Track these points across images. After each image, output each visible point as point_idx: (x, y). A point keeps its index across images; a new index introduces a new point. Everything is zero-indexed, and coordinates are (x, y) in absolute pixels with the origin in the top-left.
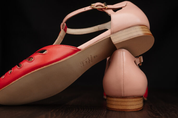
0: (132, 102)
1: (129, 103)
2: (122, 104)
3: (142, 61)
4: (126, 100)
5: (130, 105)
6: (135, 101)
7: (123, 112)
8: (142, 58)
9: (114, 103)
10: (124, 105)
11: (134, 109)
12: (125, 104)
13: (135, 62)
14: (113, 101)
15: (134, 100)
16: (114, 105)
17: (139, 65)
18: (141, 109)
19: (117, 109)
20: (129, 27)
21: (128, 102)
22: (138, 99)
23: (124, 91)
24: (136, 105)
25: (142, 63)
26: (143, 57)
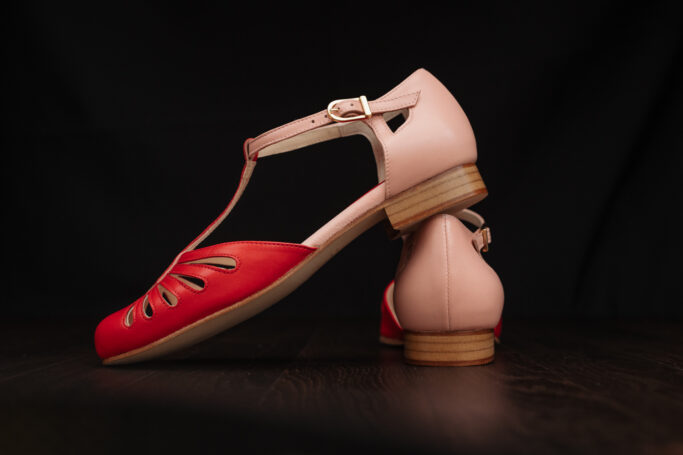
0: (470, 342)
1: (463, 347)
2: (447, 348)
3: (489, 241)
4: (456, 338)
5: (466, 352)
6: (476, 341)
7: (450, 367)
8: (489, 234)
9: (425, 347)
10: (449, 352)
11: (475, 361)
12: (454, 347)
13: (474, 244)
14: (425, 342)
15: (474, 337)
16: (425, 352)
17: (482, 250)
18: (490, 360)
19: (434, 362)
20: (429, 179)
21: (460, 342)
22: (485, 336)
23: (450, 319)
24: (479, 350)
25: (489, 245)
26: (491, 231)
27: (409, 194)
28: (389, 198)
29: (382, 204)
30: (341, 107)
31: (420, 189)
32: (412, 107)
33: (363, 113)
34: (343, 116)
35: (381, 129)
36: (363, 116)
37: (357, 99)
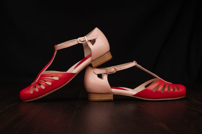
27: (97, 60)
28: (92, 61)
29: (91, 62)
30: (81, 39)
31: (99, 58)
32: (96, 39)
33: (86, 41)
34: (82, 42)
35: (90, 44)
36: (85, 42)
37: (84, 37)
